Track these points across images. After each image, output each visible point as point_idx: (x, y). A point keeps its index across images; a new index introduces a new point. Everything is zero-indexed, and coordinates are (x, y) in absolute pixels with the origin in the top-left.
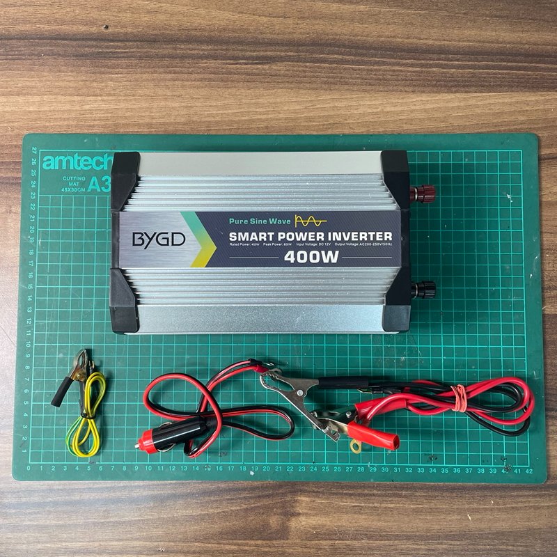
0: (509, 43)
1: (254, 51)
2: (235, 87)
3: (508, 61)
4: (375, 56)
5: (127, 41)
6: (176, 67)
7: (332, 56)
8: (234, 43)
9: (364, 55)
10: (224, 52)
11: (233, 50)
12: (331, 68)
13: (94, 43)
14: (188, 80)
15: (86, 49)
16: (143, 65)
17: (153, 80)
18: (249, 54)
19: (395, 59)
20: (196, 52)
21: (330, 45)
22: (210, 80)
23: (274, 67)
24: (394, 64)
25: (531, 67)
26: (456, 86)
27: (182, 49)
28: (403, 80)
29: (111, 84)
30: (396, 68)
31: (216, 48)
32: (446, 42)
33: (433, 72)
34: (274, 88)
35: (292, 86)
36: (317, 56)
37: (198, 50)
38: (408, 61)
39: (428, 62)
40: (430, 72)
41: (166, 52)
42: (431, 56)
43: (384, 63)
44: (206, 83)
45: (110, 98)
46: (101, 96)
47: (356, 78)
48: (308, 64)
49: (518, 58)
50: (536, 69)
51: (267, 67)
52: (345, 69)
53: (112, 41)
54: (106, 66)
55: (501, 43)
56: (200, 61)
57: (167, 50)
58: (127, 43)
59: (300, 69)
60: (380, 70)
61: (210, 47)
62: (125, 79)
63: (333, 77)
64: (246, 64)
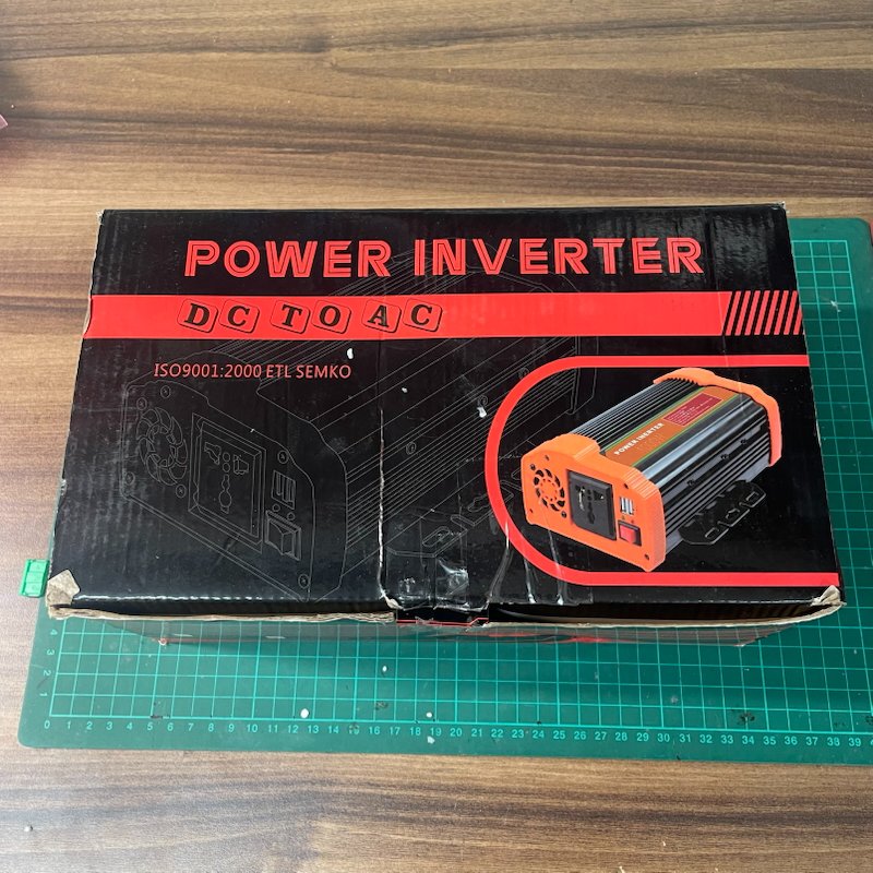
0: (673, 134)
1: (307, 137)
2: (274, 182)
3: (673, 157)
4: (480, 147)
5: (128, 121)
6: (192, 155)
7: (418, 146)
8: (277, 127)
9: (464, 146)
10: (262, 138)
11: (277, 135)
12: (414, 161)
13: (79, 123)
14: (206, 172)
15: (68, 130)
16: (145, 151)
17: (157, 170)
18: (297, 140)
19: (508, 150)
20: (223, 137)
21: (416, 132)
22: (239, 172)
23: (333, 158)
24: (506, 158)
25: (706, 165)
26: (596, 187)
27: (204, 133)
28: (518, 178)
29: (95, 174)
30: (510, 163)
31: (252, 132)
32: (582, 132)
33: (564, 169)
34: (330, 184)
35: (358, 182)
36: (396, 145)
37: (227, 134)
38: (526, 154)
39: (556, 156)
40: (559, 169)
41: (180, 136)
42: (560, 148)
43: (492, 157)
44: (232, 176)
45: (92, 192)
46: (78, 189)
47: (450, 175)
48: (382, 155)
49: (688, 153)
50: (714, 168)
51: (322, 157)
52: (436, 162)
53: (106, 121)
54: (92, 152)
55: (662, 134)
56: (228, 148)
57: (182, 133)
58: (127, 124)
59: (371, 161)
60: (486, 165)
61: (243, 131)
62: (116, 169)
63: (415, 172)
64: (292, 153)
